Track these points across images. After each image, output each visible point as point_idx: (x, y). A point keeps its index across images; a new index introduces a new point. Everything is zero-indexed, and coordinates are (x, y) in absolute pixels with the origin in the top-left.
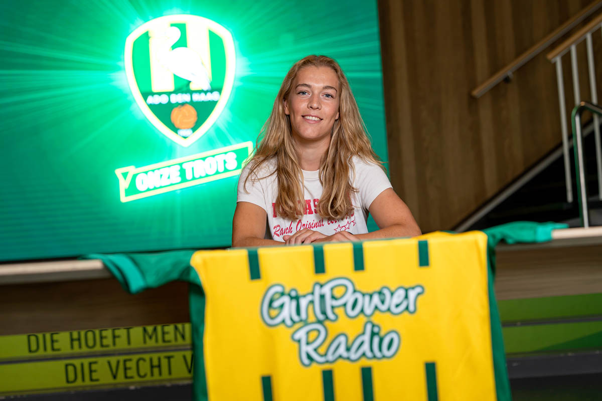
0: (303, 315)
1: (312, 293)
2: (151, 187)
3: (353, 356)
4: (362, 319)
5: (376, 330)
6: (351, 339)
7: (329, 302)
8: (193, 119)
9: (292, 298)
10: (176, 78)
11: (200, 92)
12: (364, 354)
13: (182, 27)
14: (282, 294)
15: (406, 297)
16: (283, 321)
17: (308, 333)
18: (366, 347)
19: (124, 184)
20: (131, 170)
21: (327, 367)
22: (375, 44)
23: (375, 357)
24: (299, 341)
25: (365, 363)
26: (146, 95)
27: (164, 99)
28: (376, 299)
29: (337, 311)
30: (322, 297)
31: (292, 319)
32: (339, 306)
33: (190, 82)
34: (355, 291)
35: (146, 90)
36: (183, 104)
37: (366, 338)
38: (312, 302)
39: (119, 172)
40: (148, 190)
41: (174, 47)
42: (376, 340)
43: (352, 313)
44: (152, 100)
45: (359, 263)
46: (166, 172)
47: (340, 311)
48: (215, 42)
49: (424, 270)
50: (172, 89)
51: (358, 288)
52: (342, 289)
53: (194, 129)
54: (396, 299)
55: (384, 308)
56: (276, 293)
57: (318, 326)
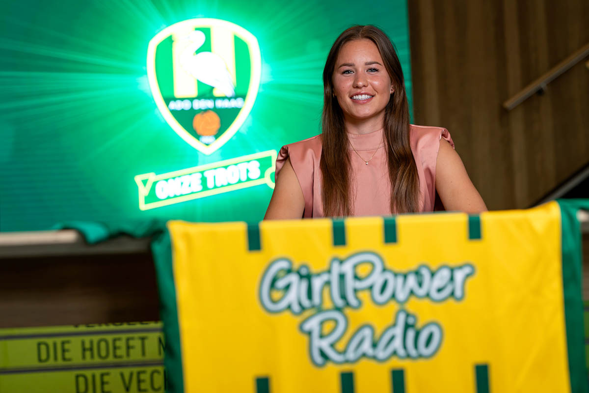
0: (316, 300)
1: (329, 271)
2: (172, 195)
3: (381, 354)
4: (393, 307)
5: (411, 321)
6: (379, 331)
7: (350, 283)
8: (216, 126)
9: (302, 277)
10: (200, 83)
11: (223, 98)
12: (395, 353)
13: (206, 31)
14: (289, 271)
15: (452, 279)
17: (322, 323)
18: (397, 344)
19: (143, 192)
20: (151, 177)
21: (346, 368)
23: (408, 356)
24: (309, 333)
25: (396, 363)
26: (168, 100)
27: (186, 105)
28: (412, 281)
29: (361, 295)
30: (342, 277)
31: (300, 304)
32: (363, 290)
33: (213, 88)
34: (384, 270)
35: (168, 95)
36: (206, 110)
37: (398, 331)
38: (328, 283)
39: (138, 179)
40: (169, 198)
41: (198, 52)
42: (411, 334)
43: (380, 298)
44: (173, 105)
45: (390, 234)
46: (186, 179)
47: (364, 296)
48: (241, 47)
49: (475, 245)
50: (195, 95)
51: (389, 265)
52: (368, 267)
53: (217, 136)
54: (438, 282)
55: (421, 292)
56: (281, 270)
57: (336, 315)
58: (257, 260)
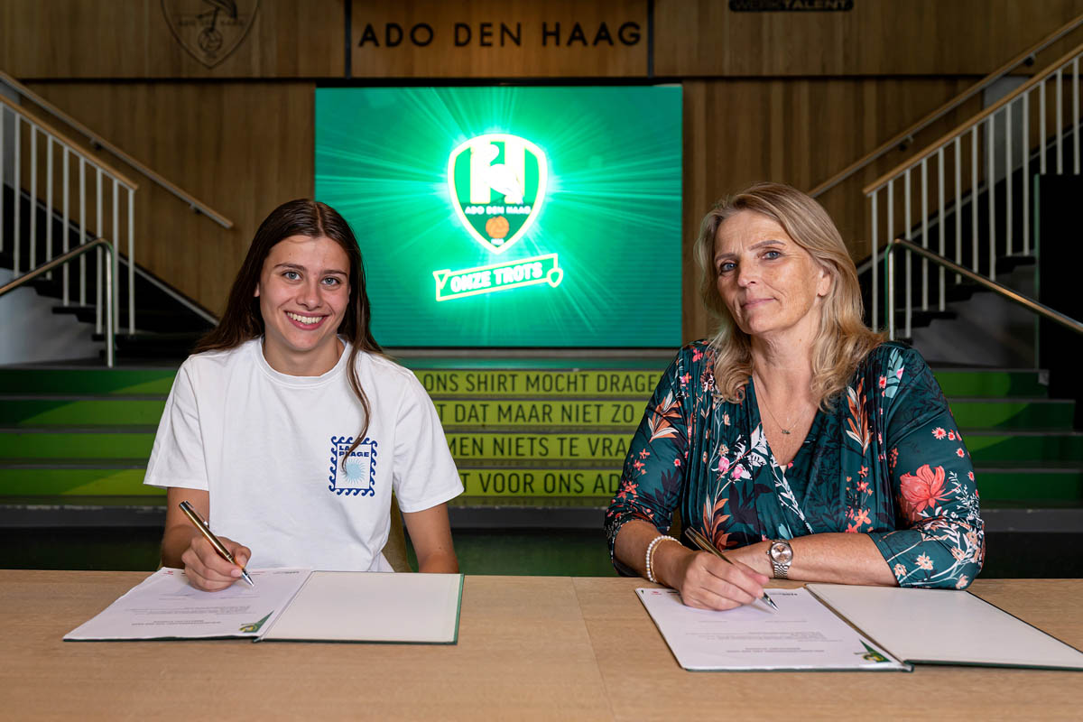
2: (464, 289)
8: (506, 230)
10: (493, 191)
11: (513, 205)
13: (501, 146)
19: (440, 285)
20: (447, 273)
22: (678, 170)
26: (464, 205)
27: (480, 211)
33: (504, 196)
35: (464, 201)
36: (497, 216)
39: (436, 274)
40: (461, 292)
41: (493, 163)
44: (469, 210)
46: (477, 276)
48: (531, 161)
50: (488, 201)
53: (506, 239)
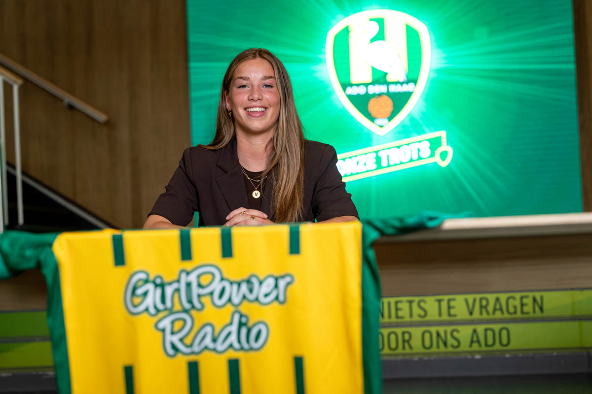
0: (169, 304)
1: (178, 281)
3: (220, 348)
4: (230, 308)
5: (244, 320)
6: (217, 330)
7: (195, 290)
9: (156, 286)
12: (231, 346)
14: (146, 281)
15: (276, 286)
16: (147, 310)
17: (173, 322)
18: (233, 338)
21: (193, 358)
23: (242, 349)
24: (163, 330)
25: (232, 354)
28: (244, 288)
29: (204, 300)
30: (189, 285)
31: (155, 307)
32: (205, 295)
34: (222, 279)
37: (234, 328)
38: (178, 290)
42: (244, 331)
43: (219, 302)
45: (227, 250)
47: (206, 300)
49: (295, 258)
51: (225, 275)
52: (209, 277)
54: (265, 289)
55: (252, 297)
56: (140, 280)
57: (184, 316)
58: (121, 273)
